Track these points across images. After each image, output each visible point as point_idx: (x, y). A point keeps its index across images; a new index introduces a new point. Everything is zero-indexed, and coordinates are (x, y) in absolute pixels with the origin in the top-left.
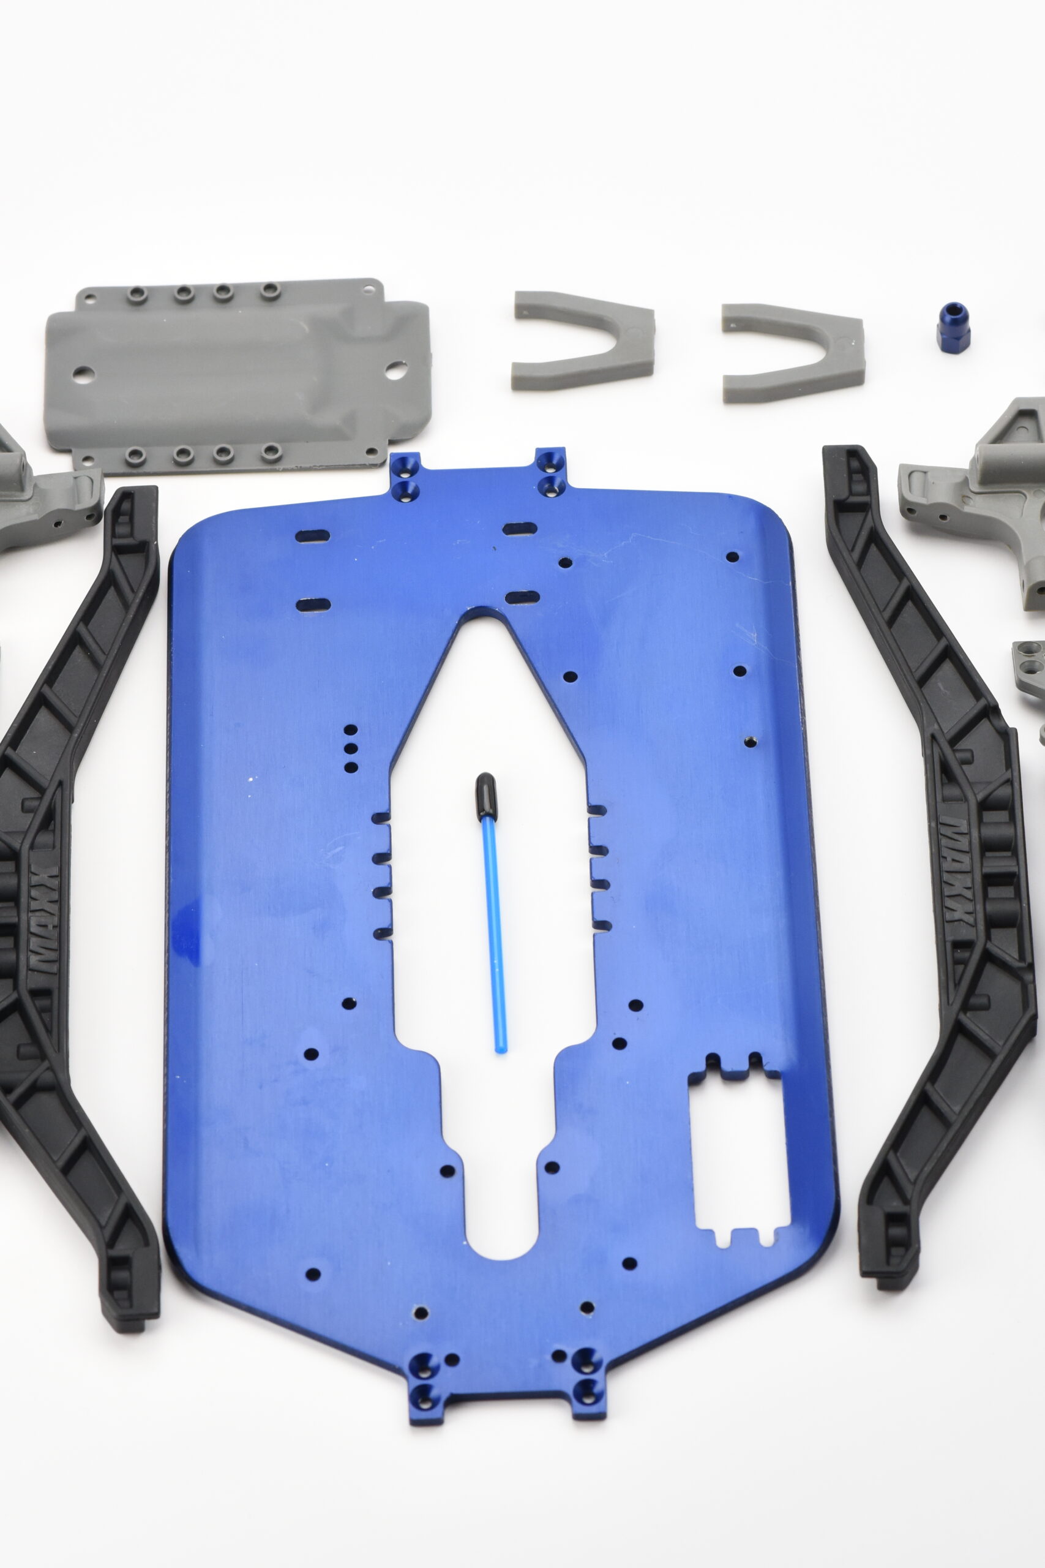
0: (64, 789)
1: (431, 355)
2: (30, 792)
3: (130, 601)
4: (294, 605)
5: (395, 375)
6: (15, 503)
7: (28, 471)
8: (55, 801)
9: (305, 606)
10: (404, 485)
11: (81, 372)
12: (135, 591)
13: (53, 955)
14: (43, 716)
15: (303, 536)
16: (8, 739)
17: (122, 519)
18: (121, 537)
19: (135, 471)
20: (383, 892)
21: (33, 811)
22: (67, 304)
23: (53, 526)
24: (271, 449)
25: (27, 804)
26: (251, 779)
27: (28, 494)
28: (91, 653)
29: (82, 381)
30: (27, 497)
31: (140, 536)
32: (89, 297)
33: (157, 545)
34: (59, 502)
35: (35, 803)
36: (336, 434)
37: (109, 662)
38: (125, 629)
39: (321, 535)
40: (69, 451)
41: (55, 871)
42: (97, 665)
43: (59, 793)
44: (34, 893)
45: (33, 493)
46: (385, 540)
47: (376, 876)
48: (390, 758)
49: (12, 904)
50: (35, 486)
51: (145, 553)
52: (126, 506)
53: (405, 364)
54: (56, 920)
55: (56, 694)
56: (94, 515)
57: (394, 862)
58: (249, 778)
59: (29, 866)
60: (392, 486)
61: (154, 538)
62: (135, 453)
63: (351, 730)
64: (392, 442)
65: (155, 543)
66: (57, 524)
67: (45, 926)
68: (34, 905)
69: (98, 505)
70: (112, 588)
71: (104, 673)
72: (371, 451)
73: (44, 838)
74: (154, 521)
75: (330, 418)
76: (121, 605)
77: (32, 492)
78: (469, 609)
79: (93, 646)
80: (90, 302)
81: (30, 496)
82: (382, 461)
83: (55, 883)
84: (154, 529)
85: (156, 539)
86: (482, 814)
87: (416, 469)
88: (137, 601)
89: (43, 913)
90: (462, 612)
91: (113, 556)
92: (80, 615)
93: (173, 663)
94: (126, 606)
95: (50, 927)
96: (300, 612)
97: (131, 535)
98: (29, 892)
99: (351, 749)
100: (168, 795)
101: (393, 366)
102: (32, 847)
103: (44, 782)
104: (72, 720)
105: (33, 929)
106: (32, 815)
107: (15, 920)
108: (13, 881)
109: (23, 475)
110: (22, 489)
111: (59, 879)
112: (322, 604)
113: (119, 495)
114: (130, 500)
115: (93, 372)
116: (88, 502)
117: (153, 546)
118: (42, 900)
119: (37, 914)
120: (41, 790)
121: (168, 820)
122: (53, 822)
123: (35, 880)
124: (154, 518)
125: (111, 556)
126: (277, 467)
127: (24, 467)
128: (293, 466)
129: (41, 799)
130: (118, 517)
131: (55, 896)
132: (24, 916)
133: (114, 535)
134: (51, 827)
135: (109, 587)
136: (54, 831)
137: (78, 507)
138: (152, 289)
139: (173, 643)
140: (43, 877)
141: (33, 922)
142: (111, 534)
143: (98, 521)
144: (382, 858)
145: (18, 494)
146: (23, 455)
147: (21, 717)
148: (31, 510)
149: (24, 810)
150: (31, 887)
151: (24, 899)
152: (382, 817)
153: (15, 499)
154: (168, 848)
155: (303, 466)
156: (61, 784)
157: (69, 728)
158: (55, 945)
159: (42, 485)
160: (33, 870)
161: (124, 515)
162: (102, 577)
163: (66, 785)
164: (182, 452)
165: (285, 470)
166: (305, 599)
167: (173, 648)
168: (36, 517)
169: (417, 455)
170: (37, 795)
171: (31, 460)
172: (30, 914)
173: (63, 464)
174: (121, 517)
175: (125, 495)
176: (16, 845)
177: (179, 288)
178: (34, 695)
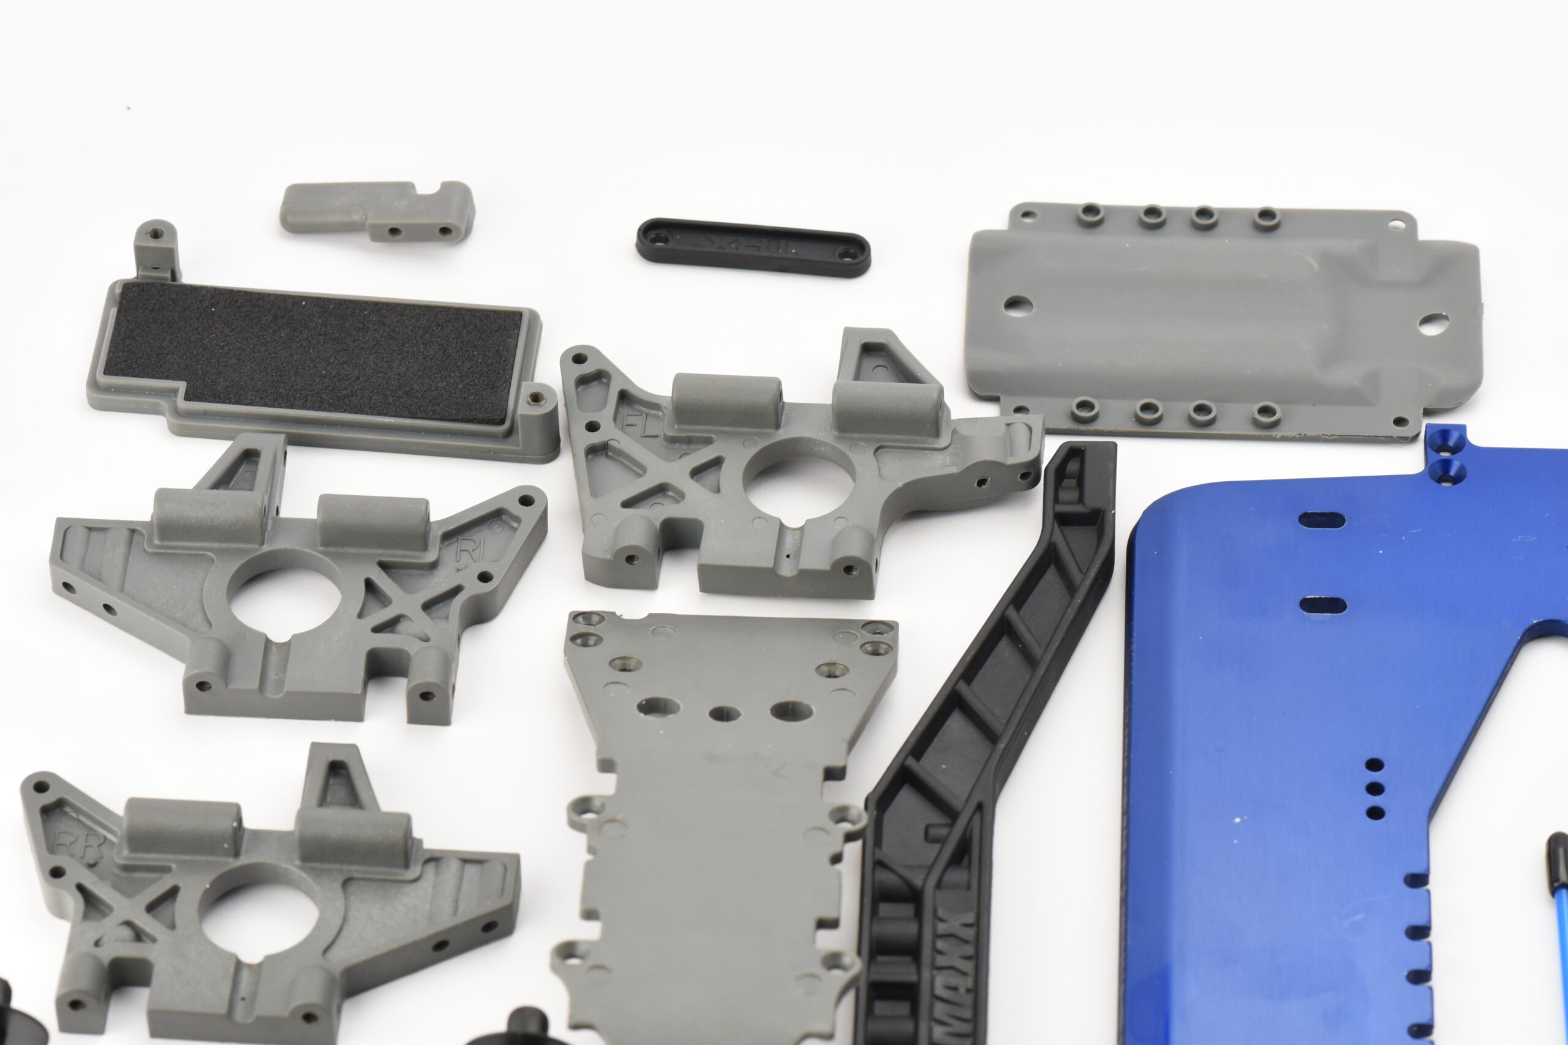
0: (984, 812)
1: (1482, 305)
2: (934, 817)
3: (1078, 583)
4: (1298, 603)
5: (1431, 331)
6: (927, 451)
7: (945, 413)
8: (971, 830)
9: (1310, 605)
10: (1446, 464)
11: (1013, 303)
12: (1084, 571)
13: (965, 1028)
14: (956, 723)
15: (1310, 520)
16: (910, 745)
17: (1067, 482)
18: (1065, 503)
19: (1083, 428)
20: (1420, 976)
21: (941, 841)
22: (998, 221)
23: (976, 485)
24: (1265, 411)
25: (934, 832)
26: (1238, 820)
27: (944, 441)
28: (1023, 645)
29: (1016, 314)
30: (943, 445)
31: (1092, 501)
32: (1026, 214)
33: (1114, 514)
34: (985, 452)
35: (943, 831)
36: (1353, 397)
37: (1049, 656)
38: (1071, 617)
39: (1333, 520)
40: (995, 399)
41: (970, 918)
42: (1031, 661)
43: (977, 818)
44: (941, 944)
45: (951, 441)
46: (1420, 530)
47: (1411, 955)
48: (1429, 804)
49: (909, 959)
50: (954, 432)
51: (1097, 527)
52: (1073, 467)
53: (1446, 318)
54: (969, 982)
55: (974, 694)
56: (1029, 474)
57: (1434, 937)
58: (1234, 818)
59: (935, 910)
60: (1429, 464)
61: (1111, 507)
62: (1084, 405)
63: (1374, 765)
64: (1428, 413)
65: (1113, 512)
66: (982, 482)
67: (955, 989)
68: (941, 961)
69: (1037, 461)
70: (1052, 568)
71: (1041, 670)
72: (1400, 422)
73: (956, 876)
74: (1112, 486)
75: (1345, 375)
76: (1065, 590)
77: (950, 438)
78: (1535, 622)
79: (1027, 636)
80: (1028, 220)
81: (949, 442)
82: (1415, 434)
83: (970, 933)
84: (1111, 495)
85: (1114, 508)
86: (1556, 884)
87: (1462, 443)
88: (1088, 582)
89: (952, 972)
90: (1527, 626)
91: (1056, 525)
92: (1010, 596)
93: (1134, 664)
94: (1071, 588)
95: (962, 990)
96: (1305, 613)
97: (1081, 500)
98: (934, 943)
99: (1375, 789)
100: (1125, 832)
101: (1428, 320)
102: (939, 885)
103: (957, 803)
104: (997, 726)
105: (940, 991)
106: (937, 847)
107: (913, 978)
108: (911, 929)
109: (940, 414)
110: (937, 434)
111: (975, 929)
112: (1334, 605)
113: (1064, 451)
114: (1079, 459)
115: (1031, 304)
116: (1023, 456)
117: (1111, 516)
118: (953, 955)
119: (944, 972)
120: (951, 813)
121: (1124, 864)
122: (967, 857)
123: (942, 928)
124: (1112, 481)
125: (1053, 525)
126: (1273, 433)
127: (940, 406)
128: (1295, 434)
129: (951, 825)
130: (1062, 480)
131: (969, 950)
132: (926, 974)
133: (1056, 500)
134: (965, 862)
135: (1049, 565)
136: (969, 867)
137: (1011, 461)
138: (1111, 210)
139: (1135, 640)
140: (954, 923)
141: (940, 980)
142: (1052, 499)
143: (1035, 482)
144: (1420, 932)
145: (930, 440)
146: (941, 391)
147: (928, 719)
148: (948, 461)
149: (928, 838)
150: (937, 936)
151: (926, 952)
152: (1418, 880)
153: (927, 446)
154: (1125, 901)
155: (1309, 434)
156: (980, 807)
157: (991, 736)
158: (968, 1014)
159: (963, 431)
160: (941, 913)
161: (1069, 477)
162: (1041, 551)
163: (986, 809)
164: (1146, 407)
165: (1284, 439)
166: (1312, 597)
167: (1134, 647)
168: (954, 470)
169: (1463, 428)
170: (946, 820)
171: (949, 399)
172: (935, 972)
173: (989, 411)
174: (1066, 480)
175: (1072, 453)
176: (918, 881)
177: (1145, 209)
178: (947, 692)
